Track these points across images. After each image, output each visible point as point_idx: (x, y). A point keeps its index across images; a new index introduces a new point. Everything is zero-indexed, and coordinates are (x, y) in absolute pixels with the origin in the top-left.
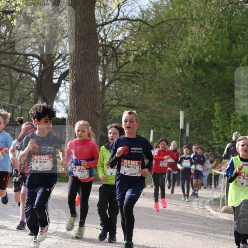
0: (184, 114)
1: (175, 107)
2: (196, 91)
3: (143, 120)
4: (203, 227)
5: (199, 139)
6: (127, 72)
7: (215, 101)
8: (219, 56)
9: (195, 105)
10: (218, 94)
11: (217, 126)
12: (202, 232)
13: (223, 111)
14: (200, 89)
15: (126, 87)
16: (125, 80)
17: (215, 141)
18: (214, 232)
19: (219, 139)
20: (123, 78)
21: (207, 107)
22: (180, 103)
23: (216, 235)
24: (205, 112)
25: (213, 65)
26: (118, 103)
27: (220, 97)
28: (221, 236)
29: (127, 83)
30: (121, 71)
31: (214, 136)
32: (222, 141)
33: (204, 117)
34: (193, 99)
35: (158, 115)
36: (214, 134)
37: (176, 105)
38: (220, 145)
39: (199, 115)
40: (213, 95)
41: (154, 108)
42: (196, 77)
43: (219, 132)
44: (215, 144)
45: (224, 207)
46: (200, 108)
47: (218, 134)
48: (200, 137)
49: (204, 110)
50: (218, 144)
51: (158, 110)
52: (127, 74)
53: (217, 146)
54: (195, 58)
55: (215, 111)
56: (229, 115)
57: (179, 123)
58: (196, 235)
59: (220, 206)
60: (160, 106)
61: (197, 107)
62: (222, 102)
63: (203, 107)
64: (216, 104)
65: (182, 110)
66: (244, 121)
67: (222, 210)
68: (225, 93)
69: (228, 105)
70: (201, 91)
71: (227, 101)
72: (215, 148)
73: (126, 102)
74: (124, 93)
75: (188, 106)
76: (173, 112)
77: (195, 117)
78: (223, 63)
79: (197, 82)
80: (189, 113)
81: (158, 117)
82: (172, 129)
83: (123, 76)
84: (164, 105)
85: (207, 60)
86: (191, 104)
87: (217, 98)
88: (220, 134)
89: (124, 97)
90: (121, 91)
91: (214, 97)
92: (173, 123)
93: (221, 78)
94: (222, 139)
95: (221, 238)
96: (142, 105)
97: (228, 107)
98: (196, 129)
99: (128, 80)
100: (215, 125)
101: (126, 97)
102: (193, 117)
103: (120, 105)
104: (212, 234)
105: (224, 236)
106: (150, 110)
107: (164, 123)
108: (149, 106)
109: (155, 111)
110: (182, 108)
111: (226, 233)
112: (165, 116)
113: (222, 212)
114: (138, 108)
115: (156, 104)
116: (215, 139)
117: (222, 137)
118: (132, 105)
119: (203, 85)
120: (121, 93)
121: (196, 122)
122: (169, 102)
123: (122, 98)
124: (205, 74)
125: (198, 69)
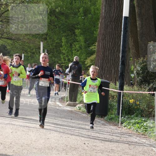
0: (43, 44)
1: (37, 39)
2: (51, 30)
3: (18, 47)
4: (54, 115)
5: (53, 60)
6: (7, 17)
7: (63, 36)
8: (65, 8)
9: (50, 38)
10: (64, 32)
11: (64, 52)
12: (53, 118)
13: (67, 42)
14: (54, 29)
15: (7, 26)
16: (5, 22)
17: (62, 61)
18: (61, 118)
19: (65, 60)
20: (4, 20)
21: (58, 40)
22: (41, 37)
23: (62, 119)
24: (56, 43)
25: (62, 13)
26: (1, 36)
27: (65, 34)
28: (66, 120)
29: (7, 24)
30: (3, 16)
31: (62, 58)
32: (67, 61)
33: (56, 46)
34: (49, 35)
35: (27, 44)
36: (62, 57)
37: (38, 38)
38: (66, 64)
39: (53, 45)
40: (62, 32)
41: (24, 40)
42: (50, 21)
43: (65, 55)
44: (62, 63)
45: (68, 103)
46: (53, 41)
47: (65, 56)
48: (54, 59)
49: (56, 42)
50: (64, 63)
51: (27, 41)
52: (7, 18)
53: (64, 64)
54: (50, 9)
55: (63, 43)
56: (71, 45)
57: (40, 50)
58: (50, 119)
59: (65, 101)
60: (28, 39)
61: (52, 40)
62: (67, 37)
63: (55, 40)
64: (63, 38)
65: (42, 42)
66: (80, 49)
67: (66, 104)
68: (69, 31)
69: (70, 39)
70: (54, 30)
71: (70, 36)
72: (63, 66)
73: (7, 36)
74: (5, 30)
75: (46, 39)
76: (37, 42)
77: (50, 46)
78: (68, 12)
79: (52, 24)
80: (46, 43)
81: (27, 46)
82: (36, 53)
83: (4, 19)
84: (30, 38)
85: (57, 10)
86: (48, 38)
87: (64, 34)
88: (66, 57)
89: (5, 33)
90: (3, 29)
91: (62, 34)
92: (37, 50)
93: (66, 22)
94: (67, 60)
95: (65, 121)
96: (17, 38)
97: (71, 40)
98: (51, 54)
99: (7, 22)
100: (62, 51)
101: (6, 33)
102: (49, 46)
103: (3, 38)
104: (60, 119)
105: (67, 120)
106: (22, 41)
107: (31, 50)
108: (21, 39)
109: (25, 42)
110: (42, 40)
111: (68, 118)
112: (31, 45)
113: (66, 105)
114: (14, 40)
115: (26, 38)
116: (62, 60)
117: (67, 59)
118: (10, 38)
119: (55, 26)
120: (3, 30)
121: (51, 49)
122: (34, 37)
123: (4, 33)
124: (56, 19)
125: (52, 16)
